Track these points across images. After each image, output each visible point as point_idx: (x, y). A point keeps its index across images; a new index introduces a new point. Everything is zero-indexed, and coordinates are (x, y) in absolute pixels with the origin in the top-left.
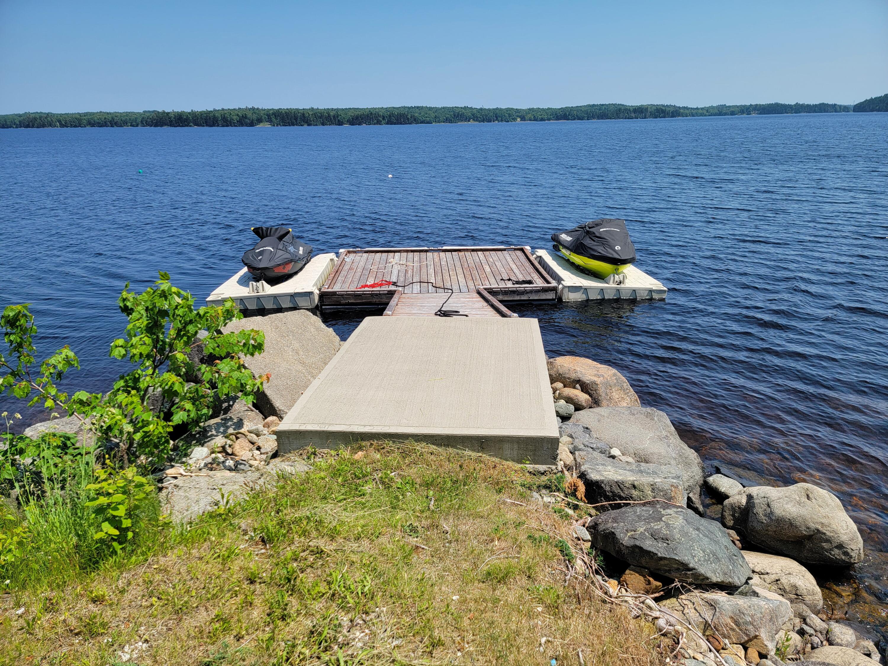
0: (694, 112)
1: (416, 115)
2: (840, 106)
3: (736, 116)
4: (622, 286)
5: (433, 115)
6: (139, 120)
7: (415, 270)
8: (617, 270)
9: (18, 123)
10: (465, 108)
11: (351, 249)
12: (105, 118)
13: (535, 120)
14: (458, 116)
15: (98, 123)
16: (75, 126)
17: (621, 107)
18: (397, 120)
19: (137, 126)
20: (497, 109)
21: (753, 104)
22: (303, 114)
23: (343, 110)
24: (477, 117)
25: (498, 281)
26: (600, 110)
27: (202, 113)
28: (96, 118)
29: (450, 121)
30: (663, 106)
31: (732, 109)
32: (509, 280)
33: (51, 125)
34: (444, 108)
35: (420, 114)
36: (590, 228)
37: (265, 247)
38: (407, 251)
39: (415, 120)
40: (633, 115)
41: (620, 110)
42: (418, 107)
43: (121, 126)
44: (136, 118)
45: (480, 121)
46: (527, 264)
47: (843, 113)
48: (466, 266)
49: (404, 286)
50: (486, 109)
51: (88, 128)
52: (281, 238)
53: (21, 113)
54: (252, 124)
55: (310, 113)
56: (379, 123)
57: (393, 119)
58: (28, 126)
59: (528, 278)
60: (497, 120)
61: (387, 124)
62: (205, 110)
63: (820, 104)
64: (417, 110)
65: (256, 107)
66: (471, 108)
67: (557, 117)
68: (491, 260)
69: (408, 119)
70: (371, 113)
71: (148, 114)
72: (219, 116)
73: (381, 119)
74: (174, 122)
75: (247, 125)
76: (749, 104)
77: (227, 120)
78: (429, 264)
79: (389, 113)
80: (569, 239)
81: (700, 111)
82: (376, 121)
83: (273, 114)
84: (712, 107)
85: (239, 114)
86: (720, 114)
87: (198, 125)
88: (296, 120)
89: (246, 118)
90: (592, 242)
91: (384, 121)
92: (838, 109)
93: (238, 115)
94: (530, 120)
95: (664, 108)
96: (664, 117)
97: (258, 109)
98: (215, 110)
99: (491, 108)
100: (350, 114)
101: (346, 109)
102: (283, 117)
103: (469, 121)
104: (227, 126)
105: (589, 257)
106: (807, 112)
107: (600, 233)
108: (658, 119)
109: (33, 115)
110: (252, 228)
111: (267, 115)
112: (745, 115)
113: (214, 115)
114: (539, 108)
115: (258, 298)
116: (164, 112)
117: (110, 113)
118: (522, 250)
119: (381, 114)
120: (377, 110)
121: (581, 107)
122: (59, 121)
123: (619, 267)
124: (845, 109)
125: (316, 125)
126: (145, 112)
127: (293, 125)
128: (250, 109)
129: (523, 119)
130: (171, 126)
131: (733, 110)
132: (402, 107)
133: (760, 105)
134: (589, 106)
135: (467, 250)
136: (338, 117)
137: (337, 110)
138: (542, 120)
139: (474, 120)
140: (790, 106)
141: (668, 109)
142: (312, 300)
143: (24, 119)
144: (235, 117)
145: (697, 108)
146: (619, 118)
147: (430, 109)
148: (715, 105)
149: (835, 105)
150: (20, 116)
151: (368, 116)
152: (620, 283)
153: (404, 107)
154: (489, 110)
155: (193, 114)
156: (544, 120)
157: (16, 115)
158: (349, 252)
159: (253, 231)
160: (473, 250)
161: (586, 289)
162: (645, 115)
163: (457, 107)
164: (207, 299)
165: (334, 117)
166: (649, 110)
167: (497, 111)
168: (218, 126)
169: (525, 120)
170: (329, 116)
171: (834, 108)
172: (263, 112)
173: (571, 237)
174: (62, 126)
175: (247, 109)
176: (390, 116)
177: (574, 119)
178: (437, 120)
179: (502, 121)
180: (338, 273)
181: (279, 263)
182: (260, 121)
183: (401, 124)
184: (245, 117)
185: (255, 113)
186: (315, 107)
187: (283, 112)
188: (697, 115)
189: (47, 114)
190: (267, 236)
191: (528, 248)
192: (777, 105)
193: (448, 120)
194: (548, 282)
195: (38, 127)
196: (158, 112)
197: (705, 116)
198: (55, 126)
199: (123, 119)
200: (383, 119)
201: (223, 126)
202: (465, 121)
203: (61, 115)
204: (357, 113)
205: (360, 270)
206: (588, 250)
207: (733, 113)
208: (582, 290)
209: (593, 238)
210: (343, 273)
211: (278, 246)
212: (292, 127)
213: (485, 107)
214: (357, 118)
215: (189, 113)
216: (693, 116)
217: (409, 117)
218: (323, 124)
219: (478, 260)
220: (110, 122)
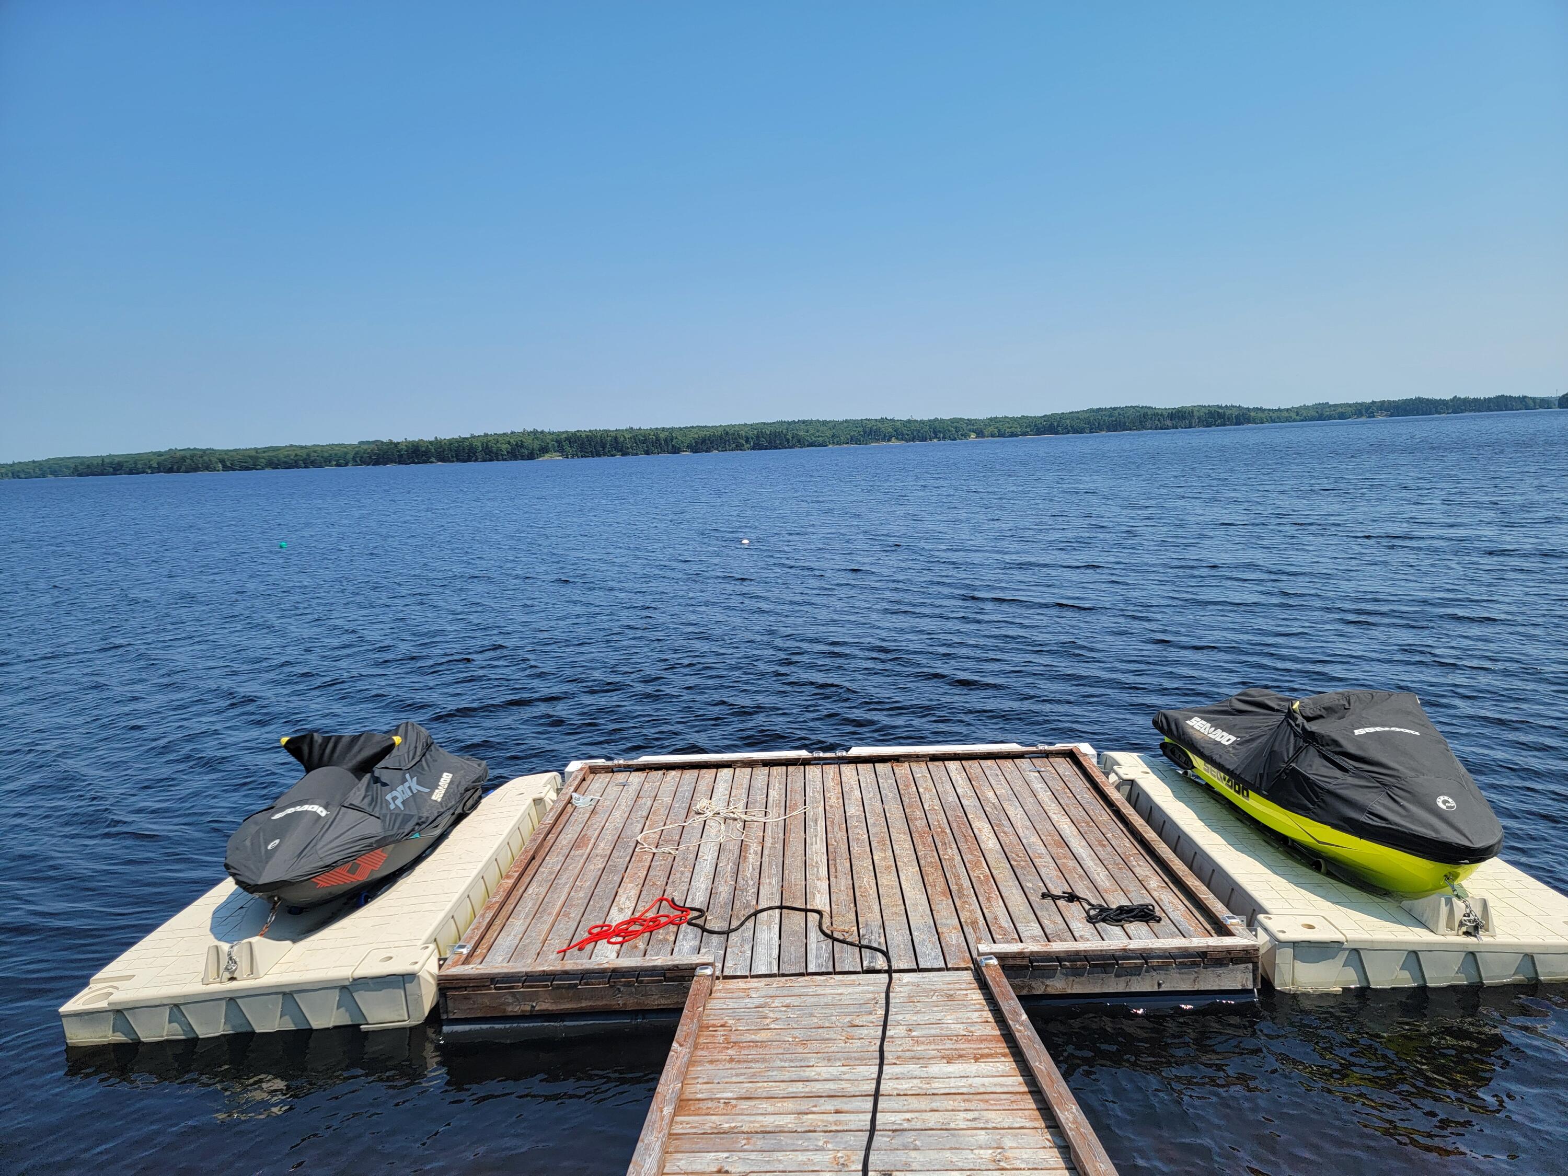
0: (1274, 415)
1: (801, 433)
2: (1534, 399)
3: (1350, 420)
4: (1484, 938)
5: (829, 433)
6: (350, 456)
7: (768, 844)
8: (1450, 878)
9: (155, 465)
10: (882, 420)
11: (601, 762)
12: (296, 455)
13: (1001, 435)
14: (870, 433)
15: (285, 463)
16: (248, 469)
17: (1146, 410)
18: (770, 442)
19: (346, 465)
20: (936, 420)
21: (1377, 400)
22: (616, 438)
23: (681, 429)
24: (903, 434)
25: (1035, 899)
26: (1110, 416)
27: (451, 442)
28: (281, 456)
29: (858, 442)
30: (1220, 407)
31: (1340, 410)
32: (1072, 897)
33: (208, 467)
34: (847, 421)
35: (807, 431)
36: (1309, 719)
37: (301, 803)
38: (752, 764)
39: (799, 441)
40: (1169, 423)
41: (1145, 415)
42: (804, 422)
43: (321, 466)
44: (346, 453)
45: (907, 441)
46: (1104, 816)
47: (1541, 410)
48: (921, 824)
49: (727, 933)
50: (917, 421)
51: (268, 471)
52: (365, 767)
53: (163, 450)
54: (531, 456)
55: (627, 436)
56: (739, 447)
57: (763, 442)
58: (170, 470)
59: (1139, 898)
60: (936, 437)
61: (753, 448)
62: (456, 437)
63: (1498, 397)
64: (803, 426)
65: (539, 430)
66: (892, 420)
67: (1038, 429)
68: (991, 794)
69: (788, 440)
70: (727, 433)
71: (365, 447)
72: (479, 445)
73: (743, 442)
74: (405, 456)
75: (523, 458)
76: (1369, 401)
77: (491, 452)
78: (810, 814)
79: (755, 432)
80: (1226, 738)
81: (1285, 414)
82: (734, 445)
83: (566, 439)
84: (1305, 408)
85: (512, 441)
86: (1321, 417)
87: (443, 460)
88: (604, 448)
89: (522, 446)
90: (1338, 773)
91: (748, 445)
92: (1531, 404)
93: (509, 443)
94: (993, 436)
95: (1220, 411)
96: (1224, 425)
97: (542, 432)
98: (473, 437)
99: (926, 418)
100: (692, 435)
101: (686, 428)
102: (583, 443)
103: (889, 440)
104: (491, 460)
105: (1334, 826)
106: (1475, 411)
107: (1357, 740)
108: (1213, 428)
109: (182, 453)
110: (285, 740)
111: (557, 441)
112: (1364, 419)
113: (471, 445)
114: (1006, 417)
115: (232, 1000)
116: (391, 442)
117: (305, 447)
118: (1071, 755)
119: (743, 433)
120: (737, 428)
121: (1077, 412)
122: (222, 461)
123: (1461, 870)
124: (1544, 403)
125: (637, 454)
126: (361, 443)
127: (598, 455)
128: (529, 433)
129: (980, 434)
130: (400, 463)
131: (1343, 410)
132: (778, 422)
133: (1389, 402)
134: (1091, 410)
135: (917, 758)
136: (672, 440)
137: (672, 429)
138: (1013, 435)
139: (897, 438)
140: (1443, 403)
141: (1228, 412)
142: (411, 1002)
143: (165, 460)
144: (504, 447)
145: (1279, 410)
146: (1144, 428)
147: (824, 423)
148: (1309, 404)
149: (1524, 397)
150: (160, 454)
151: (721, 437)
152: (1476, 928)
153: (782, 423)
154: (922, 422)
155: (437, 443)
156: (1017, 436)
157: (154, 453)
158: (594, 770)
159: (288, 746)
160: (934, 758)
161: (1357, 951)
162: (1190, 423)
163: (869, 420)
164: (63, 1009)
165: (666, 440)
166: (1196, 413)
167: (936, 424)
168: (476, 460)
169: (983, 437)
170: (658, 439)
171: (1523, 404)
172: (550, 437)
173: (1229, 729)
174: (226, 468)
175: (524, 433)
176: (758, 437)
177: (1068, 433)
178: (835, 439)
179: (944, 438)
180: (536, 863)
181: (329, 861)
182: (544, 450)
183: (776, 448)
184: (519, 445)
185: (537, 439)
186: (636, 427)
187: (583, 435)
188: (1280, 420)
189: (204, 451)
190: (320, 764)
191: (1085, 749)
192: (1420, 400)
193: (853, 440)
194: (1222, 930)
195: (187, 472)
196: (382, 442)
197: (1294, 421)
198: (215, 470)
199: (326, 455)
200: (747, 441)
201: (484, 461)
202: (883, 440)
203: (227, 452)
204: (702, 434)
205: (604, 847)
206: (1328, 799)
207: (1342, 416)
208: (1344, 955)
209: (1339, 760)
210: (553, 862)
211: (345, 795)
212: (596, 458)
213: (915, 418)
214: (704, 441)
215: (431, 443)
216: (1273, 421)
217: (789, 437)
218: (647, 453)
219: (952, 798)
220: (305, 461)
